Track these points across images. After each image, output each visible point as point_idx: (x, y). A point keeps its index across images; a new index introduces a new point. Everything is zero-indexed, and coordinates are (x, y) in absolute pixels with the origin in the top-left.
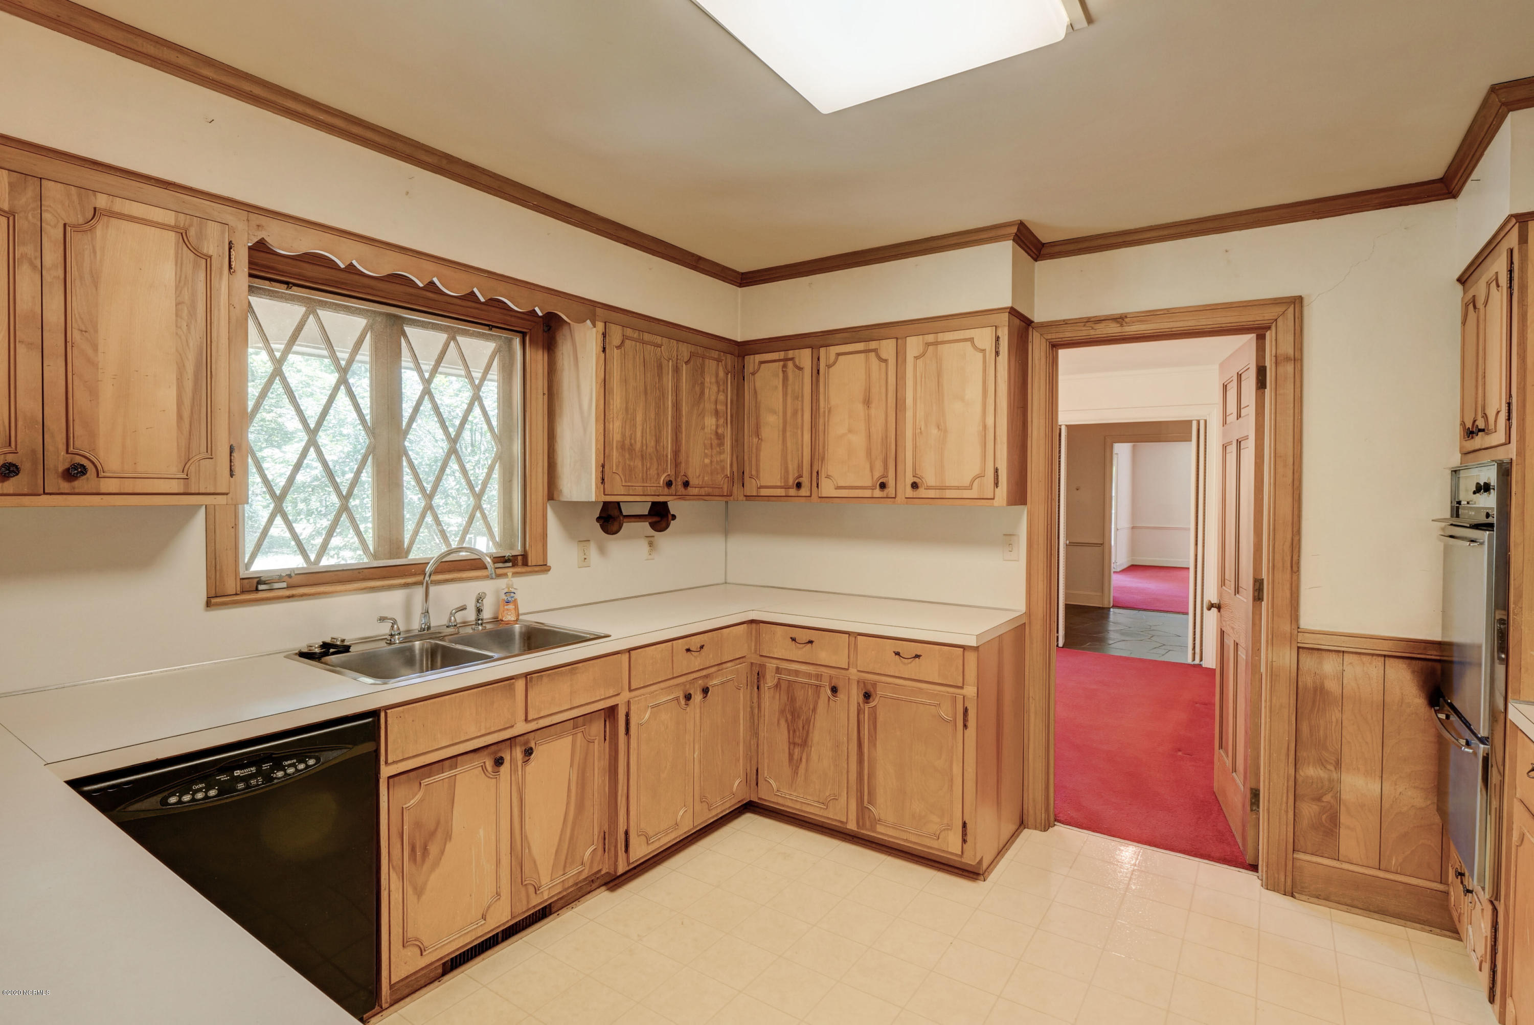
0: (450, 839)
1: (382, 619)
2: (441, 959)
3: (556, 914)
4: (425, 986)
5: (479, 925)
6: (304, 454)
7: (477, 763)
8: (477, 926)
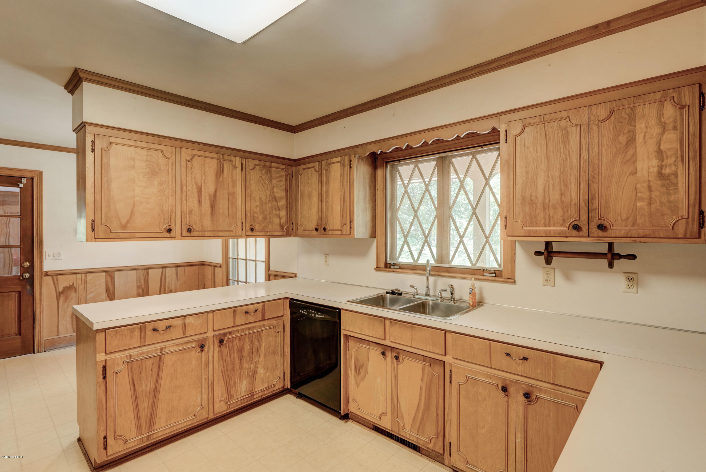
0: (368, 373)
1: (411, 286)
2: (374, 423)
3: (421, 455)
4: (367, 427)
5: (377, 419)
6: (413, 220)
7: (377, 349)
8: (376, 418)
